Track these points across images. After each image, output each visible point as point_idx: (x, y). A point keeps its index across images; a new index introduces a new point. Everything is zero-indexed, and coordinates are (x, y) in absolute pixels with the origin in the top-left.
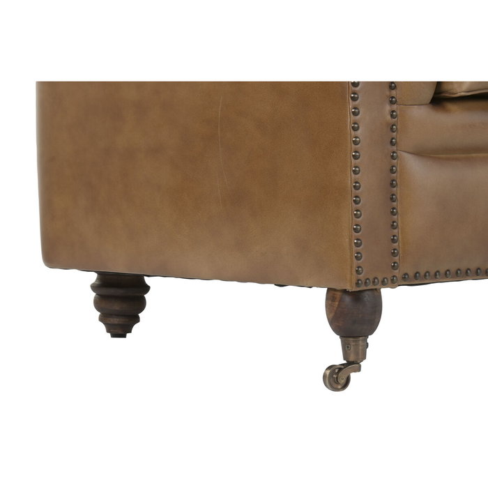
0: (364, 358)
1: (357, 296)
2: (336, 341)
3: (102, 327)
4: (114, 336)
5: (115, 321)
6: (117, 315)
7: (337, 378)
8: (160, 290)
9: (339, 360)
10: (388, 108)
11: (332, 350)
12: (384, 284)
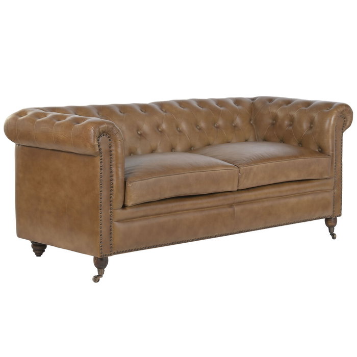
0: (103, 273)
1: (101, 259)
2: (96, 270)
3: (34, 253)
4: (37, 256)
5: (38, 252)
6: (39, 250)
7: (96, 279)
8: (49, 249)
9: (97, 274)
10: (110, 211)
11: (95, 272)
12: (108, 255)
